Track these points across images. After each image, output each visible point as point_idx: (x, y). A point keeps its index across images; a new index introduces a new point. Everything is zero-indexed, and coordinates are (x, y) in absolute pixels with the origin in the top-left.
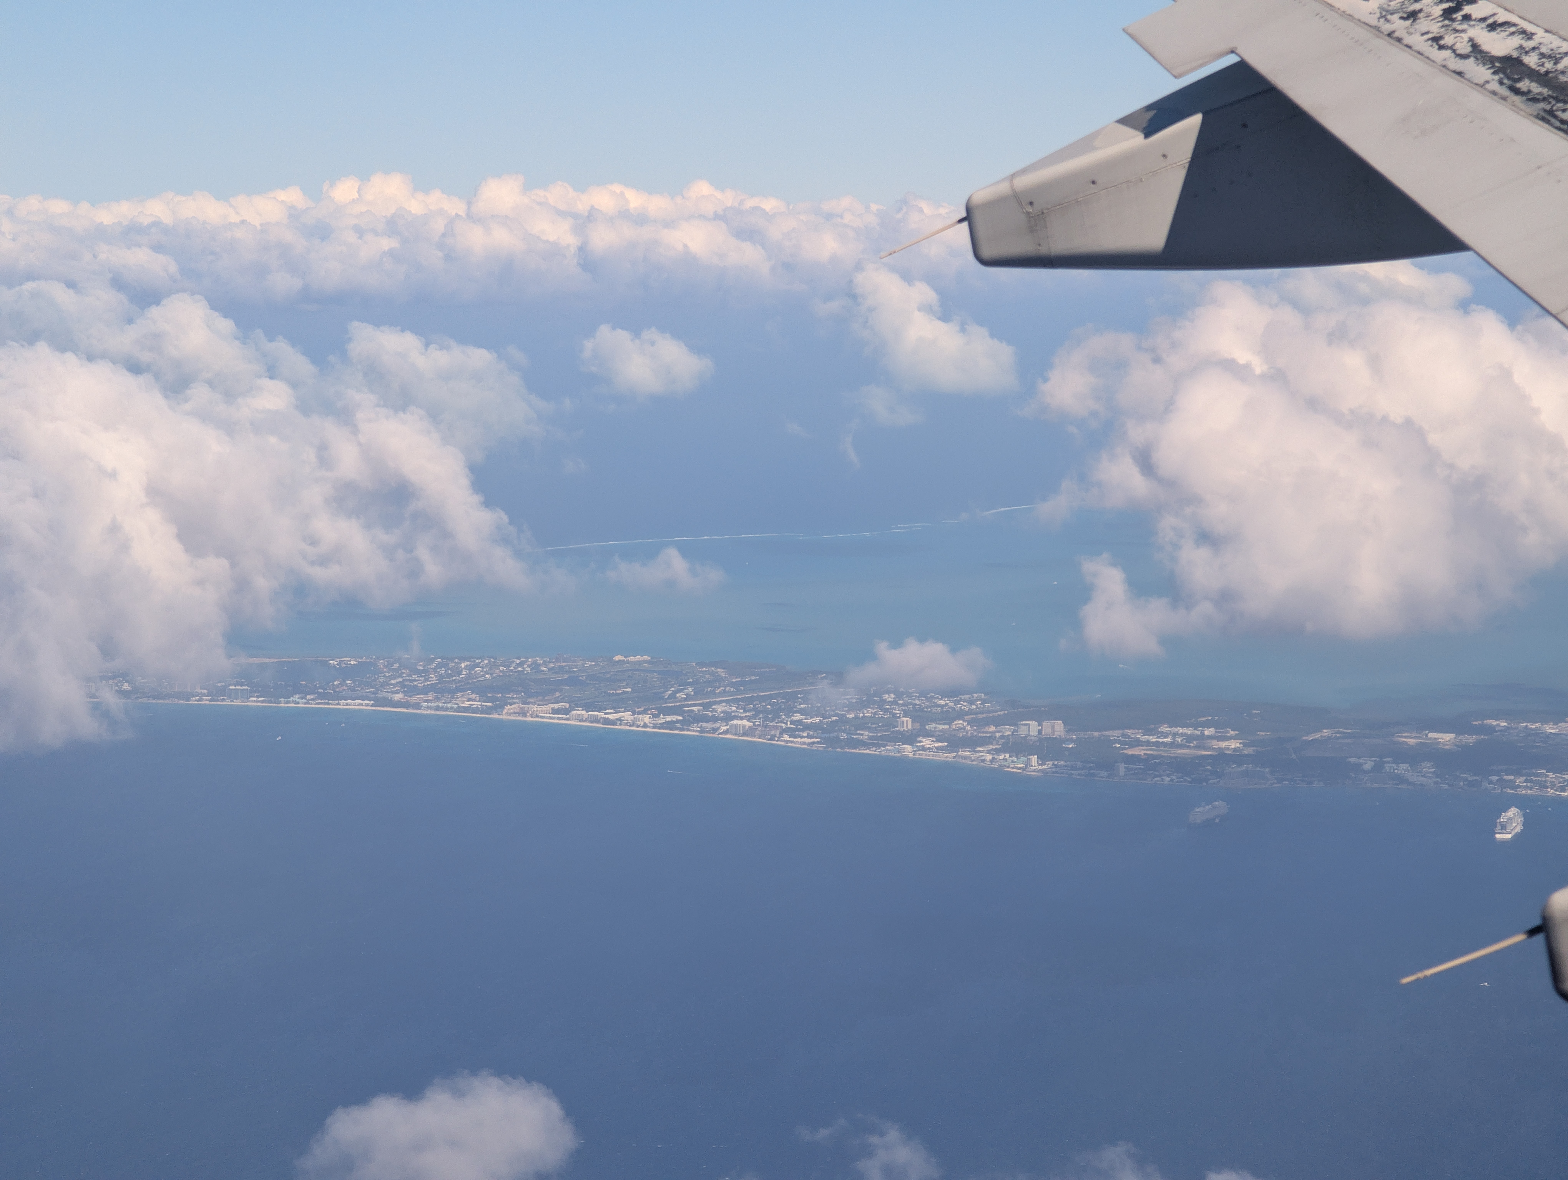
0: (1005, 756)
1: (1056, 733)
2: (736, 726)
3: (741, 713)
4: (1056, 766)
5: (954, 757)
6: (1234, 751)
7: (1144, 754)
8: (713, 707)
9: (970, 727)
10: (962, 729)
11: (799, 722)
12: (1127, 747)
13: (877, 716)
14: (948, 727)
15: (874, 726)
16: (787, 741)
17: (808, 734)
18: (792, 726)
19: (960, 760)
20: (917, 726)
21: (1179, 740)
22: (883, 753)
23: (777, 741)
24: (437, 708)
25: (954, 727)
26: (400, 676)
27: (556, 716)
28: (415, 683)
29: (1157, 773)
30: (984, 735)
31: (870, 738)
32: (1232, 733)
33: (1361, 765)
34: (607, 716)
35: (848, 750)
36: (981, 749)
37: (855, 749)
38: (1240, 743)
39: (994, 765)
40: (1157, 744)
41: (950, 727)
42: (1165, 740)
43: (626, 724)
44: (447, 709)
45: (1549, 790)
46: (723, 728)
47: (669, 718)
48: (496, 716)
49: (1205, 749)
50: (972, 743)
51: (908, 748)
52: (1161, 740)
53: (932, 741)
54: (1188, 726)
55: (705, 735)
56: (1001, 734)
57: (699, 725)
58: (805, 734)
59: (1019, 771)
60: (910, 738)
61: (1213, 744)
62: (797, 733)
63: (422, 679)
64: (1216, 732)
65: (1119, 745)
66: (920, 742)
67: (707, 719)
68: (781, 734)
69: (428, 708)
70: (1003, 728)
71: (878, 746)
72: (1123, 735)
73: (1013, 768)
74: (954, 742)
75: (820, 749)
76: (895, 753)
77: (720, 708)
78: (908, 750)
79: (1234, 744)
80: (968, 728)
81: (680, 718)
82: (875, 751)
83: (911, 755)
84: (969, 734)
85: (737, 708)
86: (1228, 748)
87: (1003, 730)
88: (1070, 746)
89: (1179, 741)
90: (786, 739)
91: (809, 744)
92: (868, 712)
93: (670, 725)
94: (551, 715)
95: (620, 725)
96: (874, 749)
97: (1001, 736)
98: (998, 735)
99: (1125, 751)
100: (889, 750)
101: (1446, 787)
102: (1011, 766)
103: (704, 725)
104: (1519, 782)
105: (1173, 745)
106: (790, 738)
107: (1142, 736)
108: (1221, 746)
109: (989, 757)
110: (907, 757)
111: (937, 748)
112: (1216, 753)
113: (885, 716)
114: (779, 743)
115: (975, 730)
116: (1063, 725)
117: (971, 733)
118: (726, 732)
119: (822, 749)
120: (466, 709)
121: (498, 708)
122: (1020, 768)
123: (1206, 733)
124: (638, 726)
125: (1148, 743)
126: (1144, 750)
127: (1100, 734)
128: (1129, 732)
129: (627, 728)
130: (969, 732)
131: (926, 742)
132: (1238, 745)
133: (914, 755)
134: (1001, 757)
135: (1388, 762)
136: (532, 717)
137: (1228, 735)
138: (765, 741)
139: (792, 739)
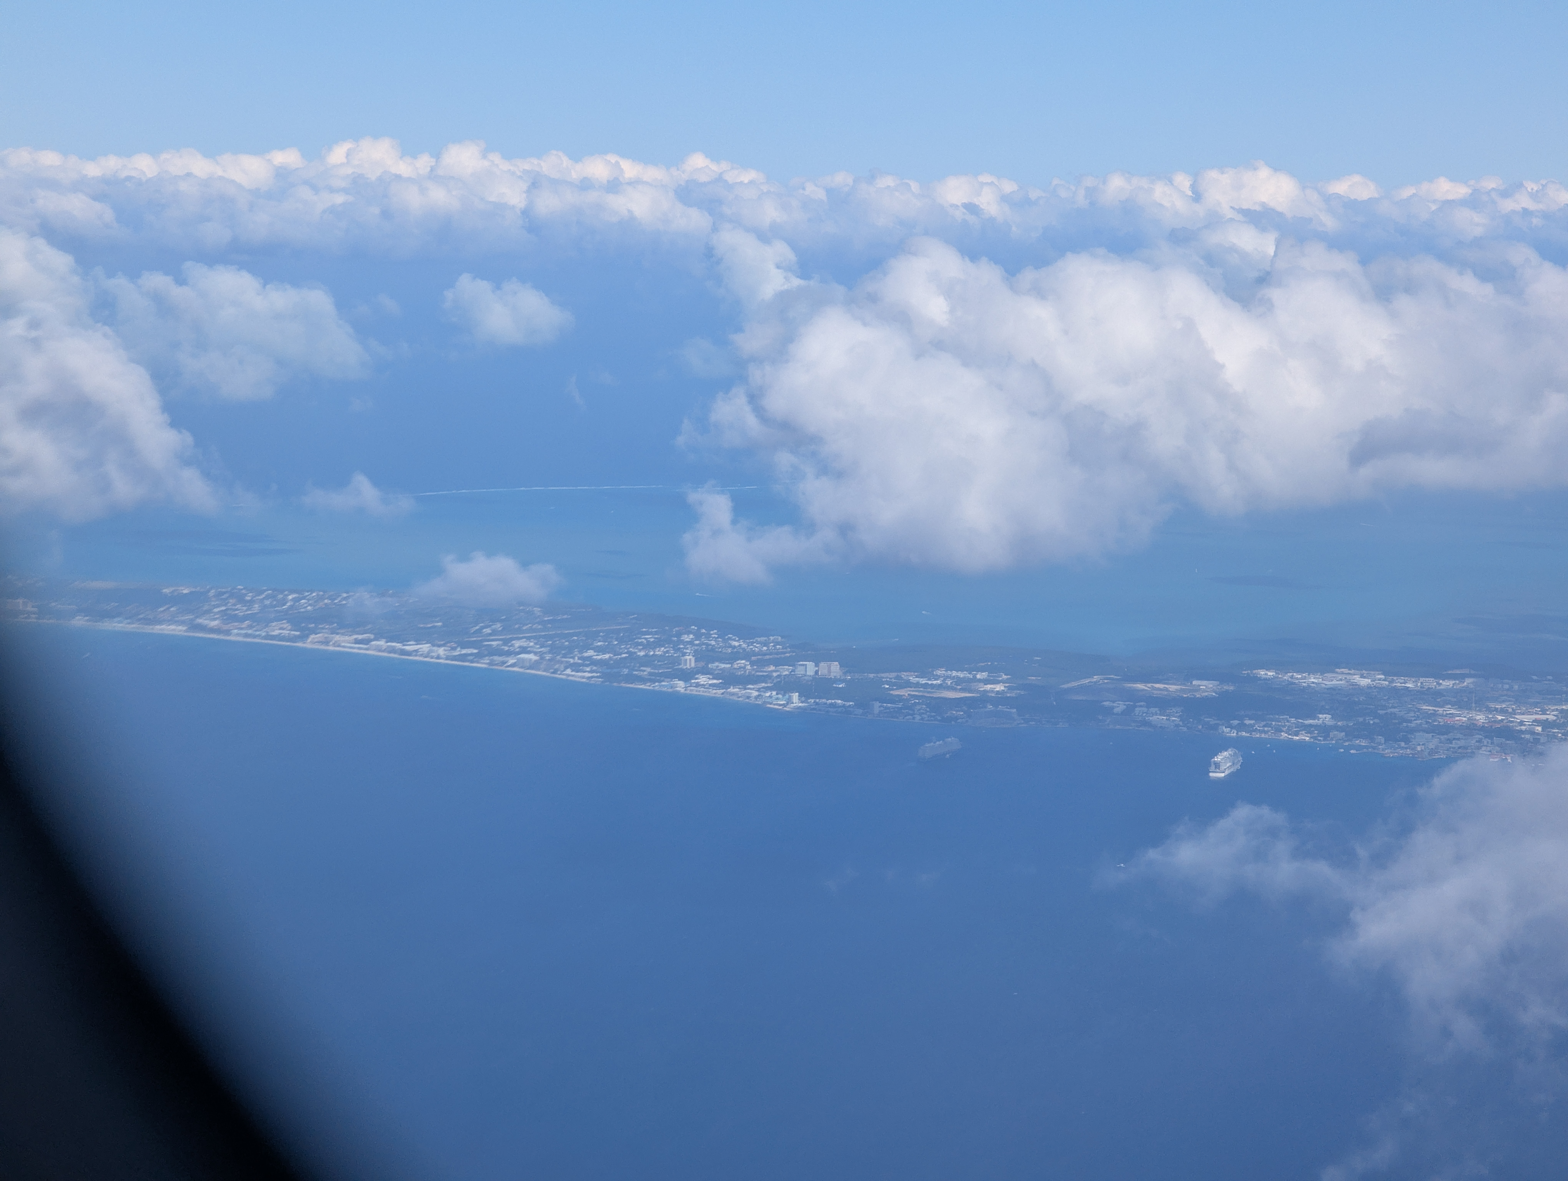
0: (771, 694)
1: (832, 674)
2: (523, 660)
3: (539, 648)
4: (817, 704)
5: (723, 694)
6: (997, 694)
7: (909, 694)
8: (514, 642)
9: (751, 666)
10: (742, 668)
11: (590, 658)
12: (895, 688)
13: (667, 655)
14: (730, 665)
15: (660, 663)
16: (569, 675)
17: (591, 668)
18: (580, 661)
19: (728, 696)
20: (701, 664)
21: (949, 682)
22: (656, 688)
23: (560, 674)
24: (247, 635)
25: (736, 666)
26: (226, 605)
27: (357, 646)
28: (237, 612)
29: (911, 712)
30: (761, 674)
31: (650, 674)
32: (1005, 677)
33: (1113, 708)
34: (404, 647)
35: (624, 685)
36: (752, 687)
37: (632, 683)
38: (1005, 687)
39: (759, 701)
40: (925, 686)
41: (732, 666)
42: (935, 682)
43: (421, 655)
44: (255, 637)
45: (1282, 734)
46: (511, 661)
47: (464, 651)
48: (300, 644)
49: (970, 691)
50: (744, 681)
51: (681, 684)
52: (930, 682)
53: (709, 678)
54: (962, 671)
55: (494, 667)
56: (778, 673)
57: (491, 658)
58: (588, 669)
59: (781, 707)
60: (687, 676)
61: (979, 687)
62: (581, 668)
63: (245, 608)
64: (988, 676)
65: (888, 686)
66: (697, 679)
67: (501, 653)
68: (566, 668)
69: (238, 635)
70: (782, 668)
71: (654, 681)
72: (897, 677)
73: (775, 704)
74: (730, 679)
75: (598, 683)
76: (667, 689)
77: (517, 644)
78: (680, 686)
79: (999, 687)
80: (749, 667)
81: (475, 651)
82: (649, 686)
83: (682, 691)
84: (747, 673)
85: (536, 644)
86: (992, 691)
87: (781, 670)
88: (841, 686)
89: (949, 684)
90: (567, 673)
91: (589, 678)
92: (659, 651)
93: (462, 658)
94: (352, 645)
95: (416, 656)
96: (648, 684)
97: (778, 675)
98: (775, 674)
99: (891, 692)
100: (664, 686)
101: (1185, 729)
102: (774, 703)
103: (496, 658)
104: (1258, 727)
105: (939, 687)
106: (572, 672)
107: (914, 678)
108: (986, 689)
109: (755, 693)
110: (678, 692)
111: (710, 685)
112: (979, 695)
113: (675, 655)
114: (561, 676)
115: (754, 669)
116: (839, 666)
117: (749, 672)
118: (513, 665)
119: (600, 683)
120: (273, 638)
121: (303, 637)
122: (780, 705)
123: (978, 676)
124: (432, 658)
125: (917, 685)
126: (910, 691)
127: (875, 675)
128: (904, 675)
129: (421, 659)
130: (748, 671)
131: (703, 679)
132: (1003, 688)
133: (685, 690)
134: (768, 694)
135: (1141, 706)
136: (335, 646)
137: (1000, 679)
138: (548, 674)
139: (573, 673)
